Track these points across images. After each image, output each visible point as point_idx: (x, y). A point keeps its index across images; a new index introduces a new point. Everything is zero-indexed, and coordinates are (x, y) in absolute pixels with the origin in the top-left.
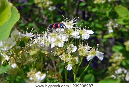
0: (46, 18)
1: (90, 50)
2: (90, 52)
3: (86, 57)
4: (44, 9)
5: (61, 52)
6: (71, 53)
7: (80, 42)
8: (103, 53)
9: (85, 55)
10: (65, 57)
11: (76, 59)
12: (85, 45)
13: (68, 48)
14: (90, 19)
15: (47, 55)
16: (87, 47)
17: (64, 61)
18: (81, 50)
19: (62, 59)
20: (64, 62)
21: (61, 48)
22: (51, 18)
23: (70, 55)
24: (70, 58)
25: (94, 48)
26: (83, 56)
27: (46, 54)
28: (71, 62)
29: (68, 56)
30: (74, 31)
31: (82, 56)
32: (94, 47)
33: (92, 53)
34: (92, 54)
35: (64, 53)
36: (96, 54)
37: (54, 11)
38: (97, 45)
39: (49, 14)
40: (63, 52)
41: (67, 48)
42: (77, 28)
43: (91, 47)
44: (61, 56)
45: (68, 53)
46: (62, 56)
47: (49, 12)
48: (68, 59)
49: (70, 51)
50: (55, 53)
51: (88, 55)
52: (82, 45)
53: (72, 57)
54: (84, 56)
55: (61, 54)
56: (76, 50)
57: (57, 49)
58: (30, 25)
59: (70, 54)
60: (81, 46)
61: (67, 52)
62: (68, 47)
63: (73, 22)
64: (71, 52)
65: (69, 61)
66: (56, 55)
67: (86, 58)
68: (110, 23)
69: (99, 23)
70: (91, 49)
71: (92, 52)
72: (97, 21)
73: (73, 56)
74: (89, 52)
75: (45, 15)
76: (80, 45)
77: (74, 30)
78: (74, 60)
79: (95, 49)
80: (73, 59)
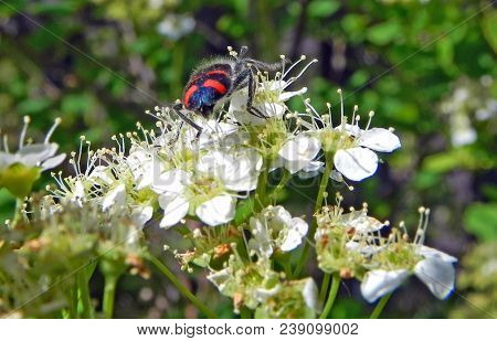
0: (148, 75)
1: (382, 240)
2: (379, 252)
3: (359, 278)
4: (139, 31)
5: (218, 250)
6: (272, 257)
7: (325, 194)
8: (453, 259)
9: (353, 266)
10: (238, 279)
11: (300, 294)
12: (352, 209)
13: (258, 228)
14: (359, 79)
15: (134, 271)
16: (364, 223)
17: (236, 303)
18: (332, 242)
19: (221, 287)
20: (232, 307)
21: (218, 228)
22: (172, 75)
23: (268, 271)
24: (270, 285)
25: (401, 230)
26: (343, 273)
27: (131, 267)
28: (276, 309)
29: (254, 272)
30: (291, 136)
31: (336, 273)
32: (402, 224)
33: (392, 258)
34: (390, 265)
35: (232, 256)
36: (414, 263)
37: (184, 40)
38: (422, 209)
39: (162, 55)
40: (231, 252)
41: (254, 232)
42: (307, 119)
43: (387, 223)
44: (218, 274)
45: (255, 258)
46: (223, 272)
47: (161, 42)
48: (259, 295)
49: (265, 247)
50: (186, 257)
51: (367, 270)
52: (338, 210)
53: (281, 280)
54: (348, 274)
55: (217, 264)
56: (299, 242)
57: (197, 232)
58: (72, 105)
59: (268, 265)
60: (331, 220)
61: (252, 253)
62: (259, 224)
63: (284, 84)
64: (276, 249)
65: (260, 305)
66: (191, 264)
67: (359, 283)
68: (462, 96)
69: (403, 96)
70: (385, 232)
71: (391, 249)
72: (389, 85)
73: (283, 275)
74: (375, 248)
75: (145, 58)
76: (326, 209)
77: (292, 126)
78: (290, 299)
79: (405, 236)
80: (288, 289)
